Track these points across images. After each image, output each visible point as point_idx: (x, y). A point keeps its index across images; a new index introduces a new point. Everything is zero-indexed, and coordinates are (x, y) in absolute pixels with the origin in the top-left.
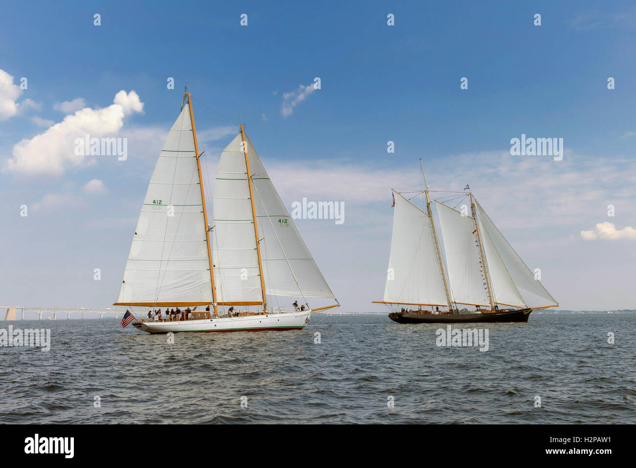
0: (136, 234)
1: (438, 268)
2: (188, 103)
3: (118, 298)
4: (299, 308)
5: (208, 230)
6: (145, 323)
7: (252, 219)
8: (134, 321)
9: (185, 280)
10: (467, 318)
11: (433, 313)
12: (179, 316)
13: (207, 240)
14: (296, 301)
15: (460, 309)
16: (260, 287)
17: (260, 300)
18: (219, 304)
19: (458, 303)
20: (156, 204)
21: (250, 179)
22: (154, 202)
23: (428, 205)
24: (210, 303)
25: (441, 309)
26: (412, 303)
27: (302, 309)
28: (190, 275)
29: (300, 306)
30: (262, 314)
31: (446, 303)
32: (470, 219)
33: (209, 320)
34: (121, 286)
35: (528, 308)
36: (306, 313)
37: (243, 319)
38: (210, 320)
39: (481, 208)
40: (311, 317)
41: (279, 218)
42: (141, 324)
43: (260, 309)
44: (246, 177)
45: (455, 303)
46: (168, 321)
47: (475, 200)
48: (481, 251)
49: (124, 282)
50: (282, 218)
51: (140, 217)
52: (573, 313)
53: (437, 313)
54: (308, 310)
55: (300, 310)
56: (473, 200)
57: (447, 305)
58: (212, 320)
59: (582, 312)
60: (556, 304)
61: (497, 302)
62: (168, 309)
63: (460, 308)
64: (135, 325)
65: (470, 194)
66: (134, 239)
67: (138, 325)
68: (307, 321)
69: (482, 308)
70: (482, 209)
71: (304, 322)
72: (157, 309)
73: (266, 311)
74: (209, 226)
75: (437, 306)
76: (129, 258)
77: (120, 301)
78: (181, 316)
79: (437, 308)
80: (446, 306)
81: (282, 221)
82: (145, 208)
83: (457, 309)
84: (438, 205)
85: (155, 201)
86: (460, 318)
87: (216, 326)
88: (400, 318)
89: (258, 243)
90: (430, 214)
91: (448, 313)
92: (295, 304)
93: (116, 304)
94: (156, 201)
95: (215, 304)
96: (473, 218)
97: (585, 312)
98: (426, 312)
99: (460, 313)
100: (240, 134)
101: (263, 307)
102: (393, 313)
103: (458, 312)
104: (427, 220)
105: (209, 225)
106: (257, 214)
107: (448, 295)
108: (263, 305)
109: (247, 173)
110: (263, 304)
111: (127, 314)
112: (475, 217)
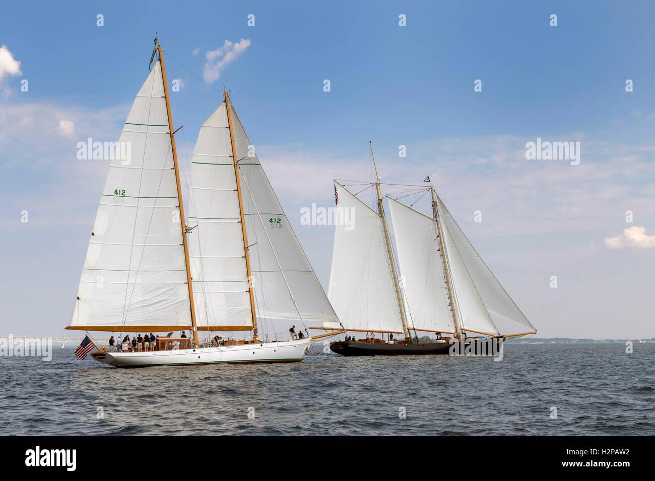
0: (93, 234)
1: (392, 283)
2: (160, 60)
3: (71, 321)
4: (296, 335)
5: (185, 231)
6: (109, 353)
7: (240, 218)
8: (94, 351)
9: (155, 297)
10: (428, 348)
11: (386, 342)
12: (153, 344)
13: (184, 244)
14: (294, 326)
15: (420, 337)
16: (250, 307)
17: (251, 325)
18: (199, 329)
19: (418, 330)
20: (118, 195)
21: (236, 165)
22: (116, 192)
23: (380, 202)
24: (188, 328)
25: (395, 336)
26: (359, 329)
27: (301, 336)
28: (164, 290)
29: (297, 331)
30: (253, 342)
31: (401, 330)
32: (431, 221)
33: (191, 351)
34: (75, 302)
35: (501, 335)
36: (305, 342)
37: (232, 349)
38: (193, 349)
39: (444, 207)
40: (311, 346)
41: (270, 217)
42: (104, 355)
43: (249, 336)
44: (231, 161)
45: (414, 329)
46: (140, 351)
47: (437, 196)
48: (444, 262)
49: (78, 298)
50: (273, 217)
51: (99, 212)
52: (595, 342)
53: (392, 342)
54: (307, 338)
55: (298, 337)
56: (435, 195)
57: (403, 332)
58: (194, 351)
59: (606, 340)
60: (534, 331)
61: (466, 328)
62: (139, 335)
63: (420, 335)
64: (95, 355)
65: (431, 188)
66: (91, 241)
67: (101, 356)
68: (307, 352)
69: (443, 335)
70: (446, 208)
71: (303, 353)
72: (124, 334)
73: (257, 339)
74: (186, 226)
75: (391, 333)
76: (84, 267)
77: (74, 324)
78: (155, 344)
79: (391, 336)
80: (401, 333)
81: (273, 220)
82: (104, 200)
83: (416, 336)
84: (390, 202)
85: (116, 190)
86: (420, 348)
87: (199, 357)
88: (345, 348)
89: (246, 249)
90: (381, 214)
91: (404, 342)
92: (292, 330)
93: (69, 328)
94: (118, 192)
95: (195, 329)
96: (435, 219)
97: (611, 341)
98: (378, 341)
99: (421, 342)
100: (224, 104)
101: (253, 333)
102: (336, 342)
103: (418, 341)
104: (379, 221)
105: (187, 224)
106: (245, 211)
107: (403, 319)
108: (253, 331)
109: (233, 156)
110: (253, 329)
111: (86, 341)
112: (438, 218)
